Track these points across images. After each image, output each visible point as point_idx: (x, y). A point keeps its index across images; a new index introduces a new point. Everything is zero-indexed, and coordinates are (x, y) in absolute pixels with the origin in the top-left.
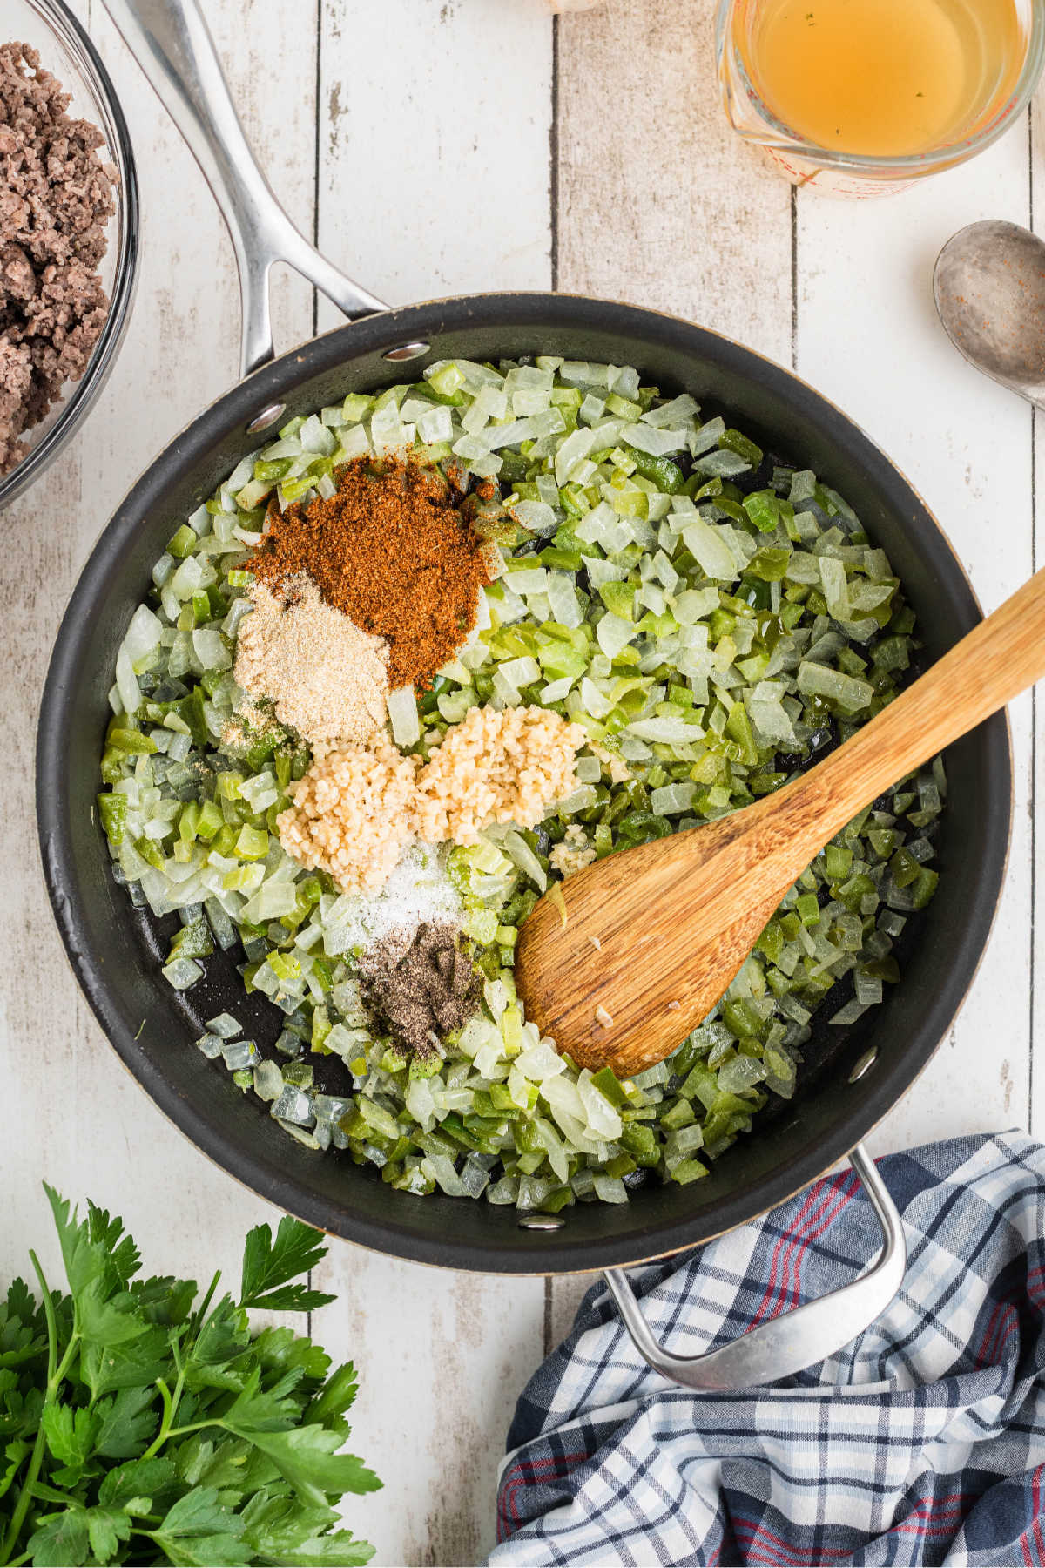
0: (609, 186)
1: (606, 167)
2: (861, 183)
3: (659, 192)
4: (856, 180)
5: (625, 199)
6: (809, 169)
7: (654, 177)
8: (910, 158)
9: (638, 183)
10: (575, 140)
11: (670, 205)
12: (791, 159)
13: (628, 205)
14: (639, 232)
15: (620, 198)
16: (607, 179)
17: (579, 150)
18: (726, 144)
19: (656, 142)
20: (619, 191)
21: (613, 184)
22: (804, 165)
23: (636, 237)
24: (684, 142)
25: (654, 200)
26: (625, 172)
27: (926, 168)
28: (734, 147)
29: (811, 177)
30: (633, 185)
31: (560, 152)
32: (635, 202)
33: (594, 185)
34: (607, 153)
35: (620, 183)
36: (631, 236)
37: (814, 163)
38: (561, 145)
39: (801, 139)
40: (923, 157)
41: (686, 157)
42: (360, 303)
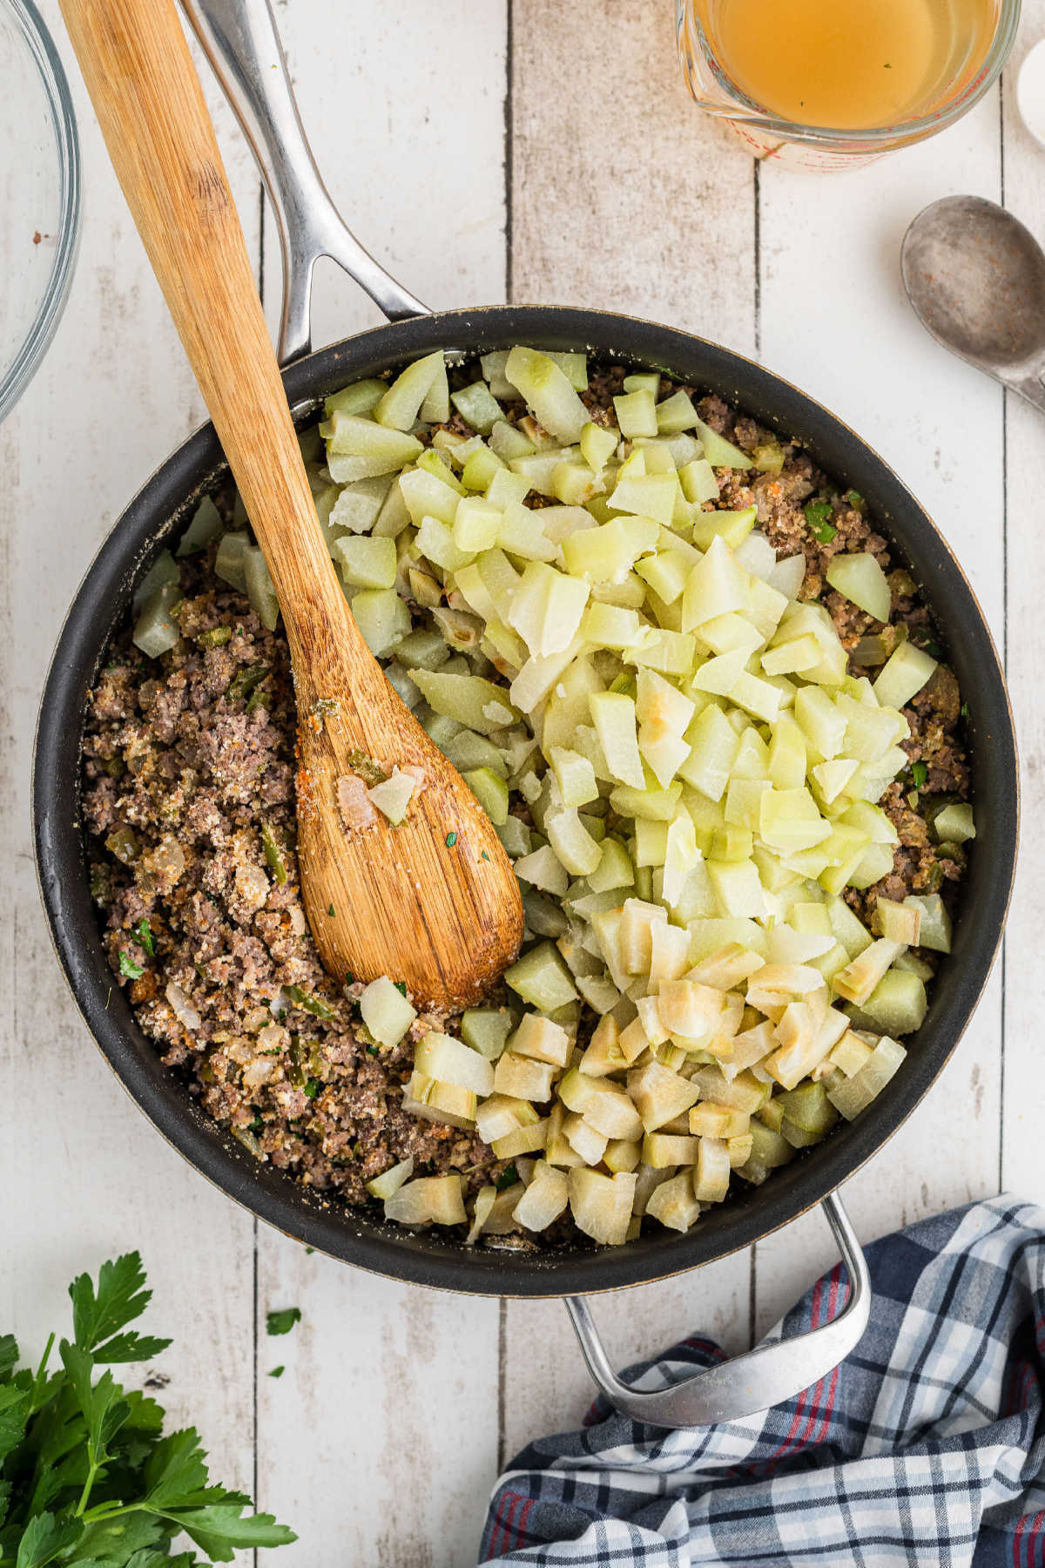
0: (565, 160)
1: (562, 140)
2: (826, 156)
3: (617, 166)
4: (821, 154)
5: (582, 174)
6: (772, 142)
7: (612, 150)
8: (877, 131)
9: (595, 157)
10: (530, 112)
11: (629, 179)
12: (754, 131)
13: (585, 178)
14: (597, 207)
15: (576, 173)
16: (564, 152)
17: (534, 123)
18: (686, 116)
19: (614, 114)
20: (576, 164)
21: (570, 158)
22: (768, 138)
23: (594, 212)
24: (644, 114)
25: (612, 174)
26: (581, 144)
27: (894, 142)
28: (695, 119)
29: (775, 150)
30: (589, 159)
31: (515, 125)
32: (593, 177)
33: (550, 159)
34: (562, 125)
35: (576, 157)
36: (589, 211)
37: (778, 137)
38: (515, 116)
39: (764, 111)
40: (890, 130)
41: (646, 129)
42: (401, 304)
